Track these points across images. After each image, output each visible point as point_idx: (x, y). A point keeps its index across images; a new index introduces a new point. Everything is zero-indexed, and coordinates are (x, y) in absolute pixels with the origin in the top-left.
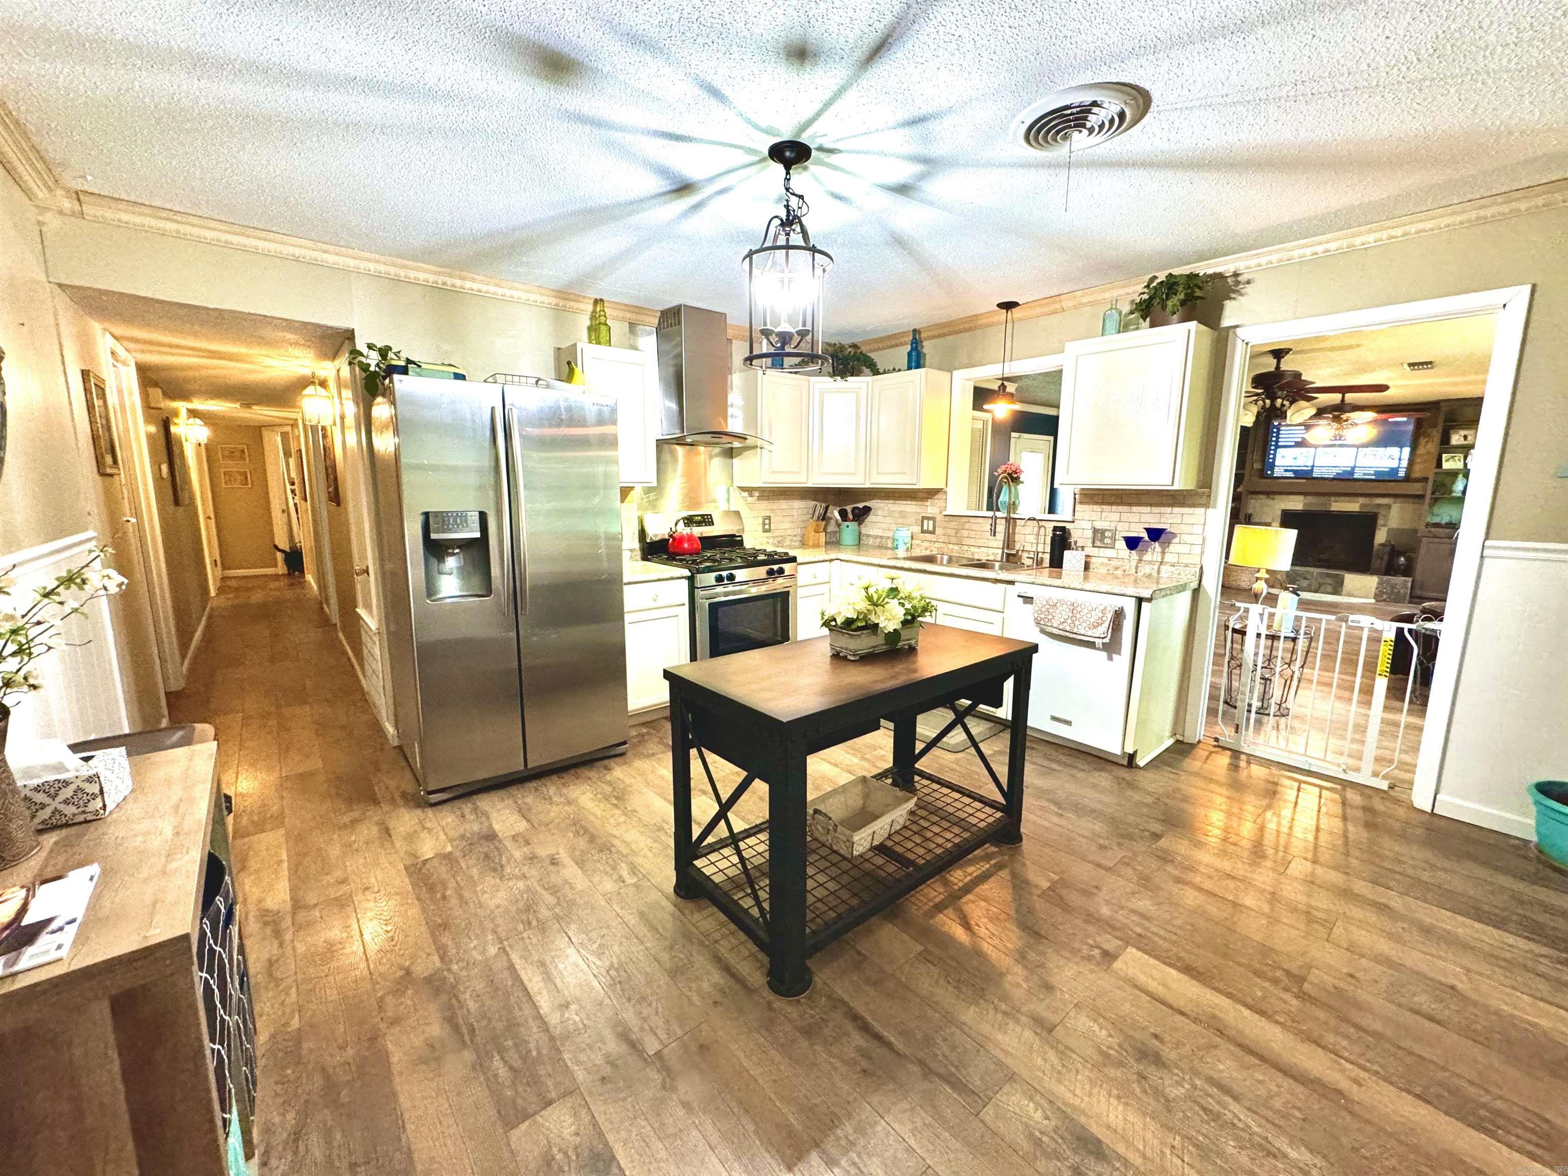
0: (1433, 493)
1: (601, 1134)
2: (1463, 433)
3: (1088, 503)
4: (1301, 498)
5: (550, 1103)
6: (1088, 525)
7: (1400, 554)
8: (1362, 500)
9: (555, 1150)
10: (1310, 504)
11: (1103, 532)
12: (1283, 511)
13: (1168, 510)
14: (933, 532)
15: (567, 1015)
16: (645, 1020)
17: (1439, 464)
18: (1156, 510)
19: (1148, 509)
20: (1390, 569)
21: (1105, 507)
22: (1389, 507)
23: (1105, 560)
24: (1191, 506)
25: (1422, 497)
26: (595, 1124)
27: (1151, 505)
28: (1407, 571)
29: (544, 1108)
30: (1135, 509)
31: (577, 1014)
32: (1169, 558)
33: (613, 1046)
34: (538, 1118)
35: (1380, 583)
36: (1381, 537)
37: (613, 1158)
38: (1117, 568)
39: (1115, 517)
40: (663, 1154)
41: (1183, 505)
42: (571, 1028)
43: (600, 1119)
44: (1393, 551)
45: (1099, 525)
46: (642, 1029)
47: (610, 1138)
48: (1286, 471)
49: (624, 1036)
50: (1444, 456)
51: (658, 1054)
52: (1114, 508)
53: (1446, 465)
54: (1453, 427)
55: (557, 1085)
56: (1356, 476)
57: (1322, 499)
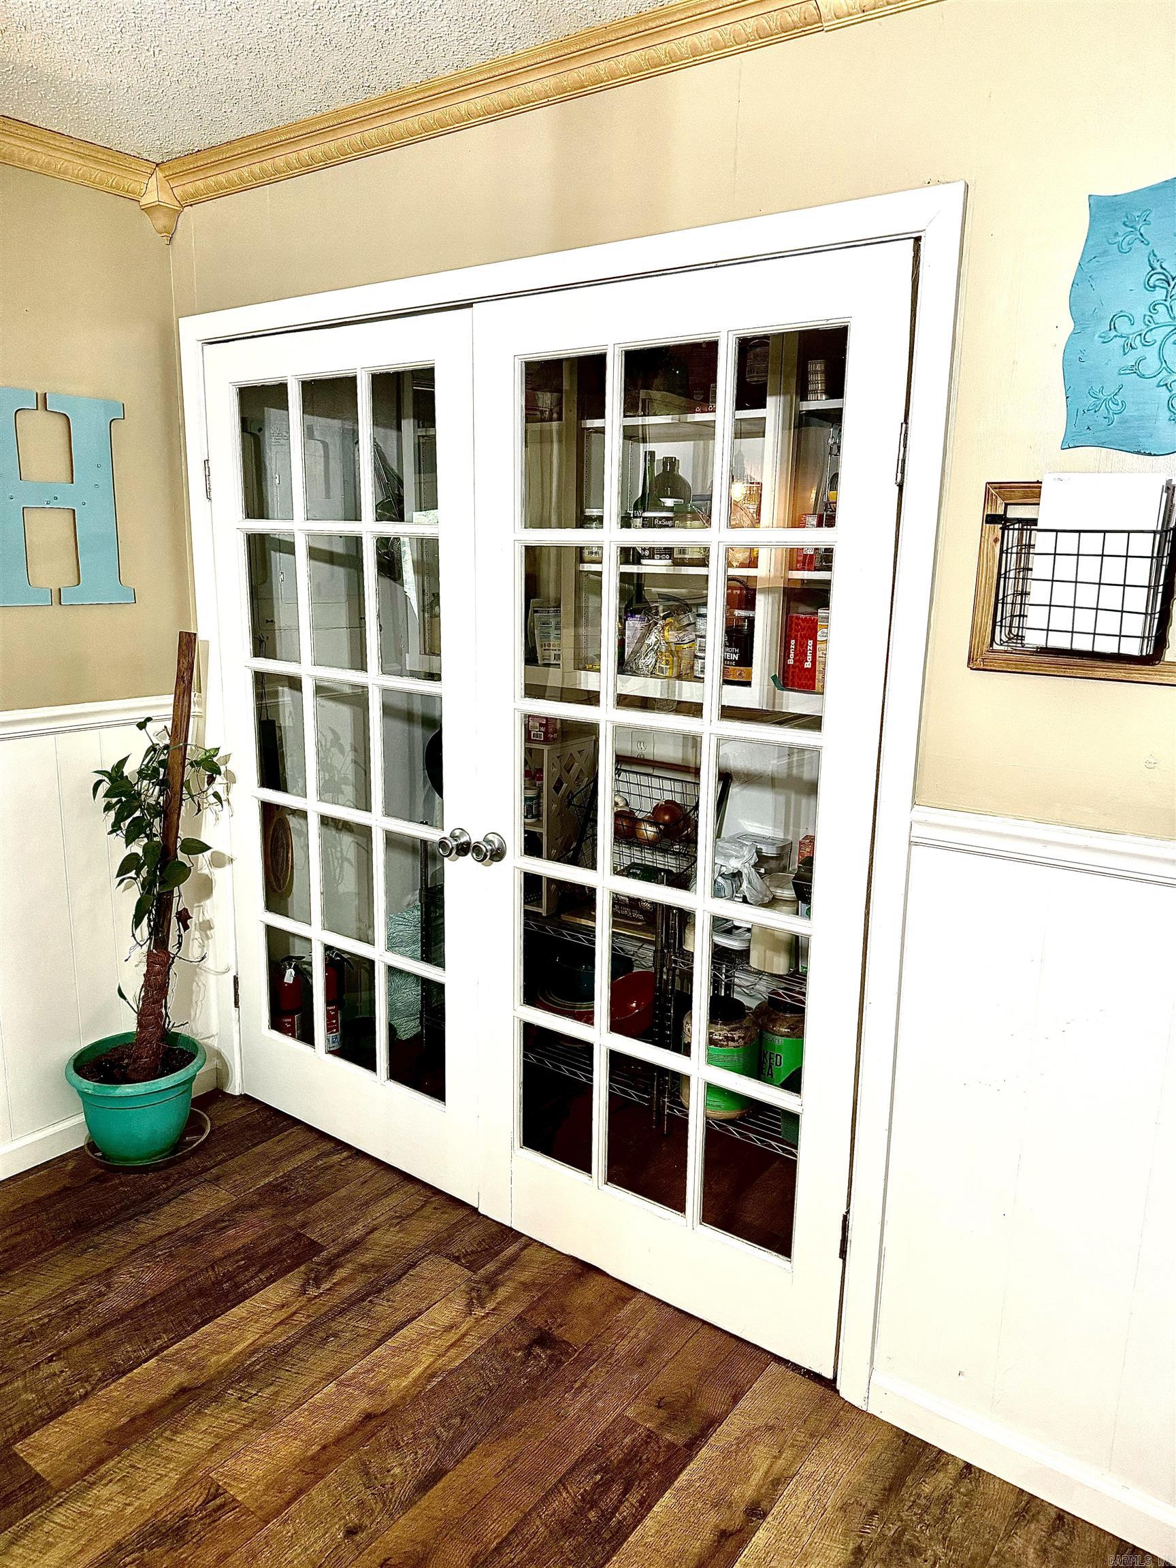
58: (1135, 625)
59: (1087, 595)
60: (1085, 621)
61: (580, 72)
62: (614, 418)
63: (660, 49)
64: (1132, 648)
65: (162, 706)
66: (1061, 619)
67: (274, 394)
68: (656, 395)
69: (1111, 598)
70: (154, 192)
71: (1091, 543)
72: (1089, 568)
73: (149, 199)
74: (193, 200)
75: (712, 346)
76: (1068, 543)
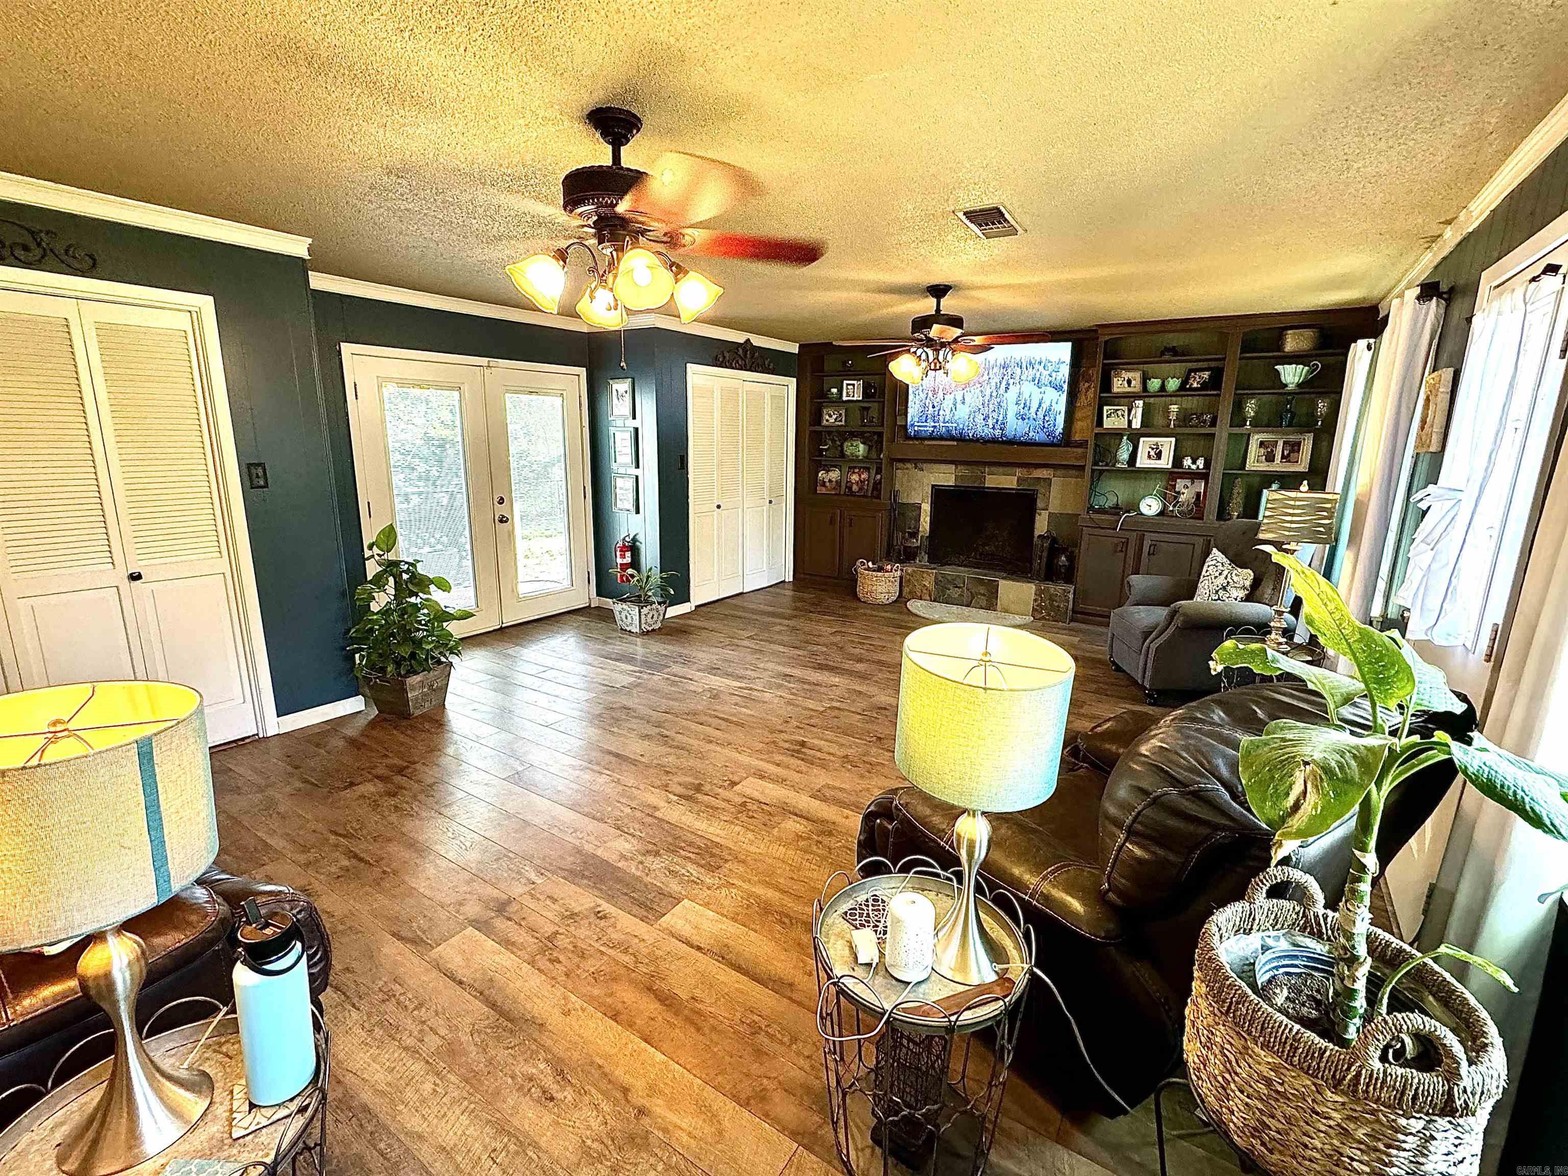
0: (1095, 463)
2: (1127, 375)
4: (953, 468)
7: (1064, 551)
8: (1018, 472)
12: (933, 486)
17: (1100, 423)
20: (1051, 574)
22: (1048, 481)
25: (1082, 468)
28: (1068, 576)
35: (1039, 593)
36: (1041, 525)
44: (1055, 547)
50: (1105, 408)
53: (1108, 423)
54: (1114, 367)
57: (977, 470)
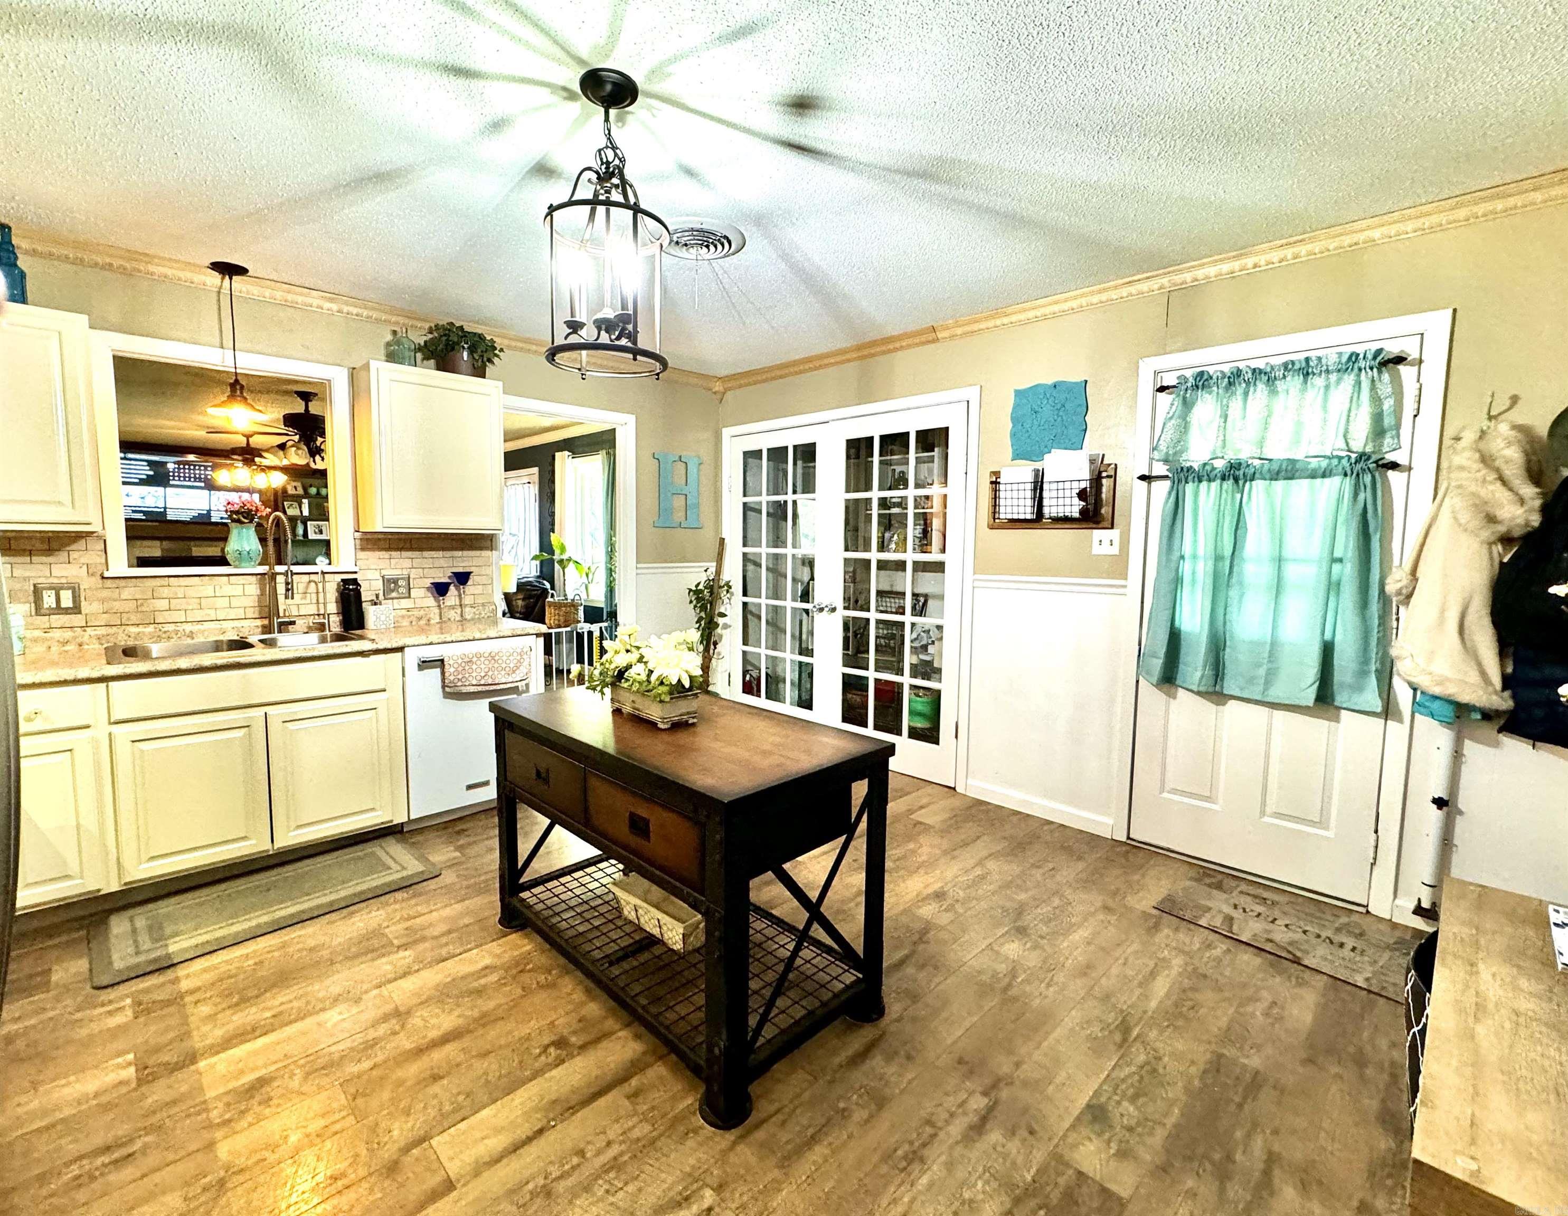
1: (1078, 1119)
3: (369, 550)
4: (157, 543)
5: (1080, 1173)
6: (377, 575)
9: (1112, 1151)
10: (167, 550)
11: (395, 581)
13: (460, 553)
14: (76, 609)
15: (981, 1196)
16: (952, 1115)
18: (448, 554)
19: (441, 554)
21: (394, 554)
23: (404, 612)
24: (481, 549)
26: (1073, 1127)
27: (443, 549)
29: (1088, 1177)
30: (426, 554)
31: (975, 1185)
32: (467, 600)
33: (995, 1136)
34: (1098, 1178)
37: (1089, 1106)
38: (420, 619)
39: (407, 563)
40: (1064, 1074)
41: (471, 548)
42: (995, 1185)
43: (1066, 1124)
45: (390, 573)
46: (965, 1114)
47: (1076, 1113)
48: (134, 512)
49: (979, 1127)
51: (985, 1094)
52: (405, 554)
55: (1060, 1174)
56: (213, 520)
58: (1029, 510)
59: (1015, 502)
60: (1015, 510)
61: (866, 352)
62: (876, 458)
63: (891, 347)
64: (1029, 517)
65: (713, 566)
66: (1009, 509)
67: (757, 454)
68: (895, 448)
69: (1022, 502)
70: (718, 387)
71: (1015, 487)
72: (1015, 494)
73: (717, 389)
74: (730, 389)
75: (908, 433)
76: (1009, 487)
